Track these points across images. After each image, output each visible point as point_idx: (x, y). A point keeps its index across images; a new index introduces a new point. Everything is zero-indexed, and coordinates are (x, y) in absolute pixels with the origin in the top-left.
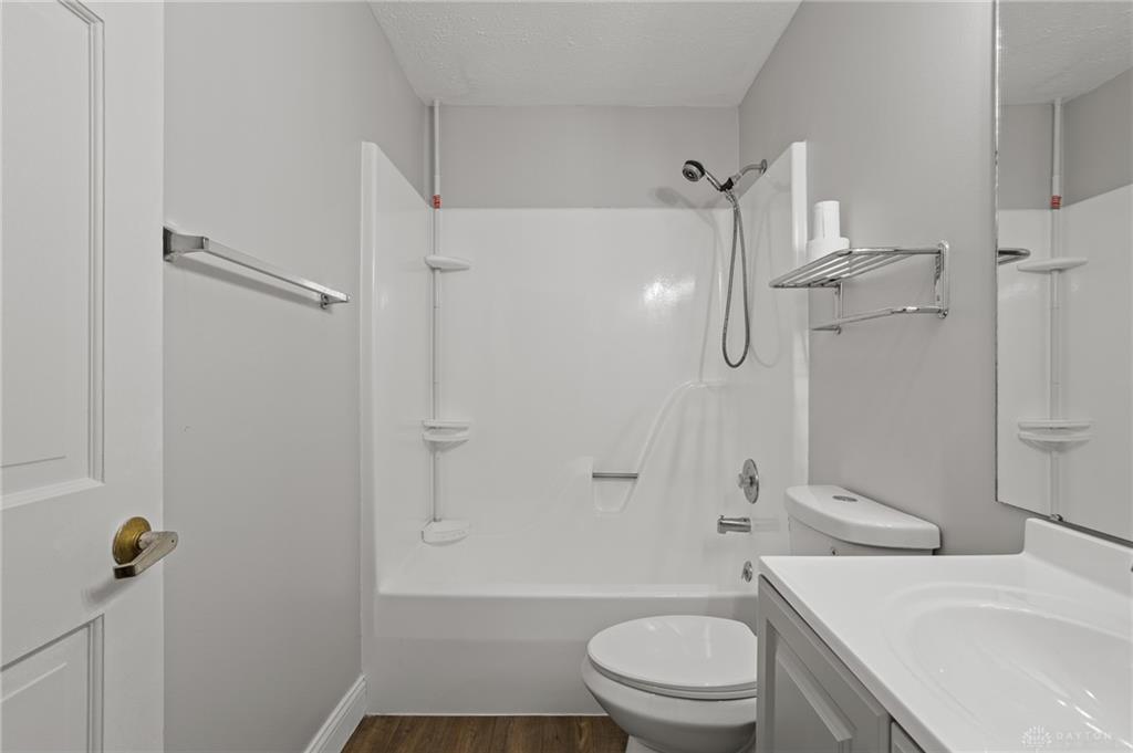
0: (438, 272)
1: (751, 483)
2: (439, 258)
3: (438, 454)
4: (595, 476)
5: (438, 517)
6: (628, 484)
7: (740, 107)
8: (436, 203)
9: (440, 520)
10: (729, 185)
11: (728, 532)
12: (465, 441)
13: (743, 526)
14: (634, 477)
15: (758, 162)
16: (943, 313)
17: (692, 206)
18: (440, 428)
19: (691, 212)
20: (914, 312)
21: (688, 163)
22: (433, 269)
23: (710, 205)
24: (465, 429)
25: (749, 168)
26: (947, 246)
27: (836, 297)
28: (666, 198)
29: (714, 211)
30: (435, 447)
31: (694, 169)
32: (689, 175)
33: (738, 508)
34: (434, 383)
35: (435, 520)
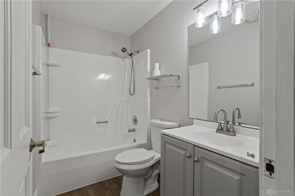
0: (49, 66)
1: (135, 121)
2: (50, 62)
3: (50, 120)
4: (97, 123)
5: (49, 139)
6: (105, 124)
7: (131, 36)
8: (49, 45)
9: (50, 140)
10: (131, 55)
11: (131, 132)
12: (58, 116)
13: (133, 130)
14: (107, 122)
15: (137, 51)
16: (179, 87)
17: (120, 57)
18: (50, 112)
19: (119, 58)
20: (176, 86)
21: (123, 48)
22: (48, 65)
23: (124, 58)
24: (58, 112)
25: (135, 51)
26: (180, 75)
27: (157, 82)
28: (114, 54)
29: (125, 59)
30: (48, 118)
31: (125, 50)
32: (123, 51)
33: (133, 126)
34: (48, 99)
35: (48, 140)
